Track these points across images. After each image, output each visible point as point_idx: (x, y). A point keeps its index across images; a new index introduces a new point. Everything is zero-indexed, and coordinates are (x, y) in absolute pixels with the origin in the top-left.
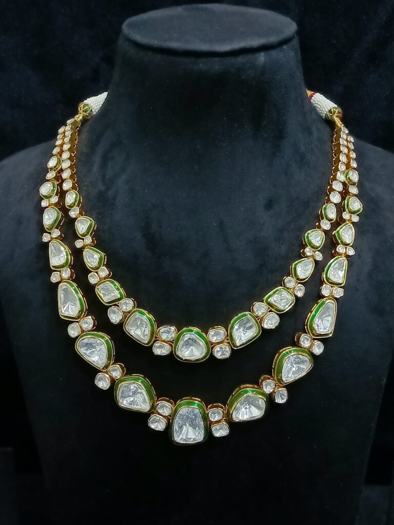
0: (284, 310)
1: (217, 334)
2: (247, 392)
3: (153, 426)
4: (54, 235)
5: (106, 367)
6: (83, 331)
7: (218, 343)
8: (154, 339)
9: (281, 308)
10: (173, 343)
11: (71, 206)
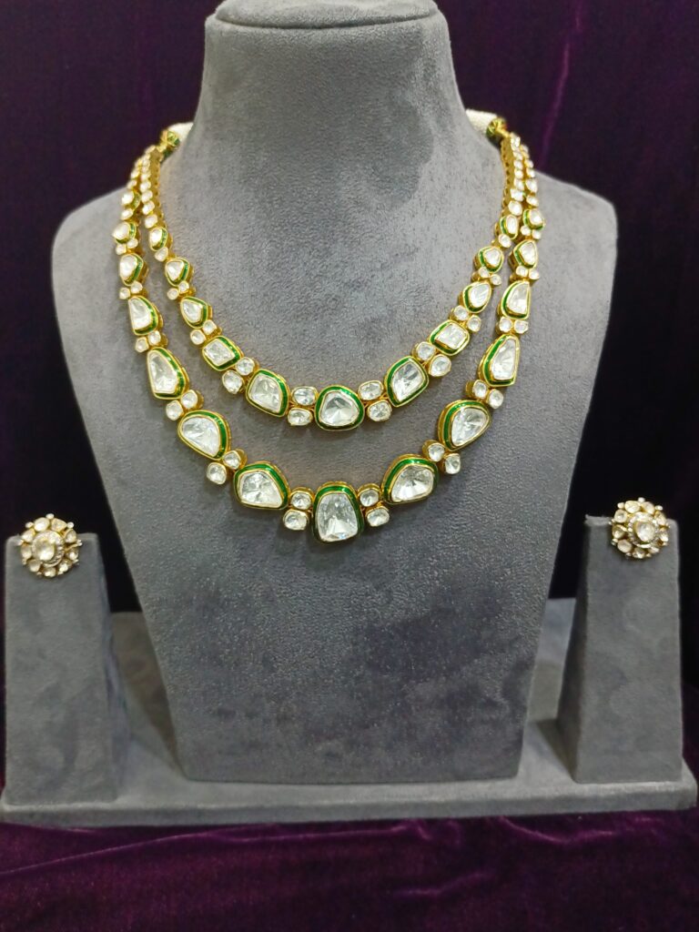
0: (456, 350)
1: (371, 389)
2: (408, 462)
3: (289, 525)
4: (135, 290)
5: (220, 454)
6: (185, 410)
7: (373, 401)
8: (288, 406)
9: (452, 346)
10: (315, 407)
11: (157, 247)
